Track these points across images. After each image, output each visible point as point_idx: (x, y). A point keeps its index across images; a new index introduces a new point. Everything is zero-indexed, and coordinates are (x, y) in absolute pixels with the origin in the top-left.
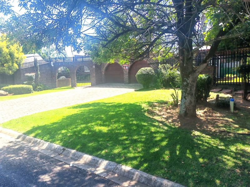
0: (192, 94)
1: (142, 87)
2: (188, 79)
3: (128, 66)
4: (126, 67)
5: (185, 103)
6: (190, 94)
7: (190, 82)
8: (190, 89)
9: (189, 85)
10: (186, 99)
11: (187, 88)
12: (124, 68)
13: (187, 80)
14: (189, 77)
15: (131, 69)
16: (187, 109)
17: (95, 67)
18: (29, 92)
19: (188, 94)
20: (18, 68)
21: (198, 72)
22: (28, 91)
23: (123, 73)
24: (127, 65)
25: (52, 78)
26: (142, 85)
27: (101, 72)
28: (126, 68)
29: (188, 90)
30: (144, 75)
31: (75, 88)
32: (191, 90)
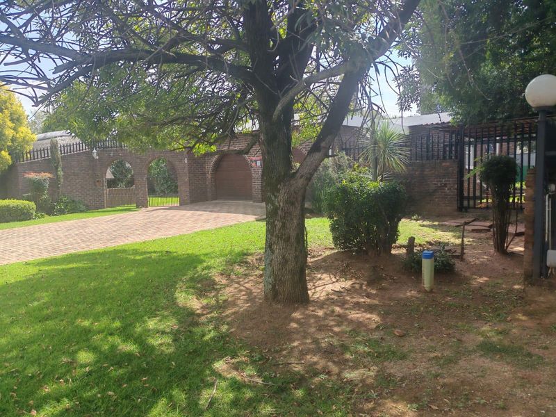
0: (289, 238)
2: (276, 197)
3: (261, 160)
4: (256, 161)
5: (271, 261)
6: (281, 238)
7: (281, 204)
8: (282, 223)
9: (280, 212)
10: (273, 252)
11: (274, 222)
12: (253, 165)
13: (273, 198)
14: (278, 191)
16: (275, 280)
17: (188, 161)
18: (23, 217)
19: (277, 236)
20: (11, 163)
21: (302, 176)
22: (21, 216)
23: (250, 175)
24: (258, 158)
25: (96, 186)
27: (205, 173)
28: (256, 164)
29: (277, 227)
31: (144, 209)
32: (284, 226)
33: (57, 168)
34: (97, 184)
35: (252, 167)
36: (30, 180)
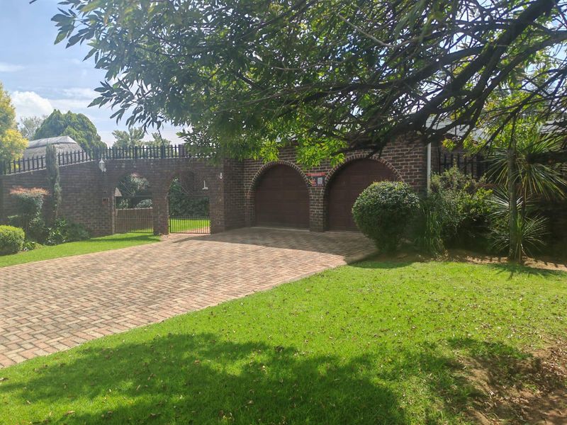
1: (374, 249)
3: (323, 177)
4: (316, 178)
12: (312, 182)
15: (332, 183)
17: (224, 177)
18: (6, 249)
23: (307, 196)
24: (320, 174)
25: (102, 205)
26: (371, 241)
27: (242, 192)
28: (316, 181)
30: (385, 207)
31: (164, 237)
33: (53, 182)
34: (103, 203)
35: (310, 185)
36: (17, 198)
